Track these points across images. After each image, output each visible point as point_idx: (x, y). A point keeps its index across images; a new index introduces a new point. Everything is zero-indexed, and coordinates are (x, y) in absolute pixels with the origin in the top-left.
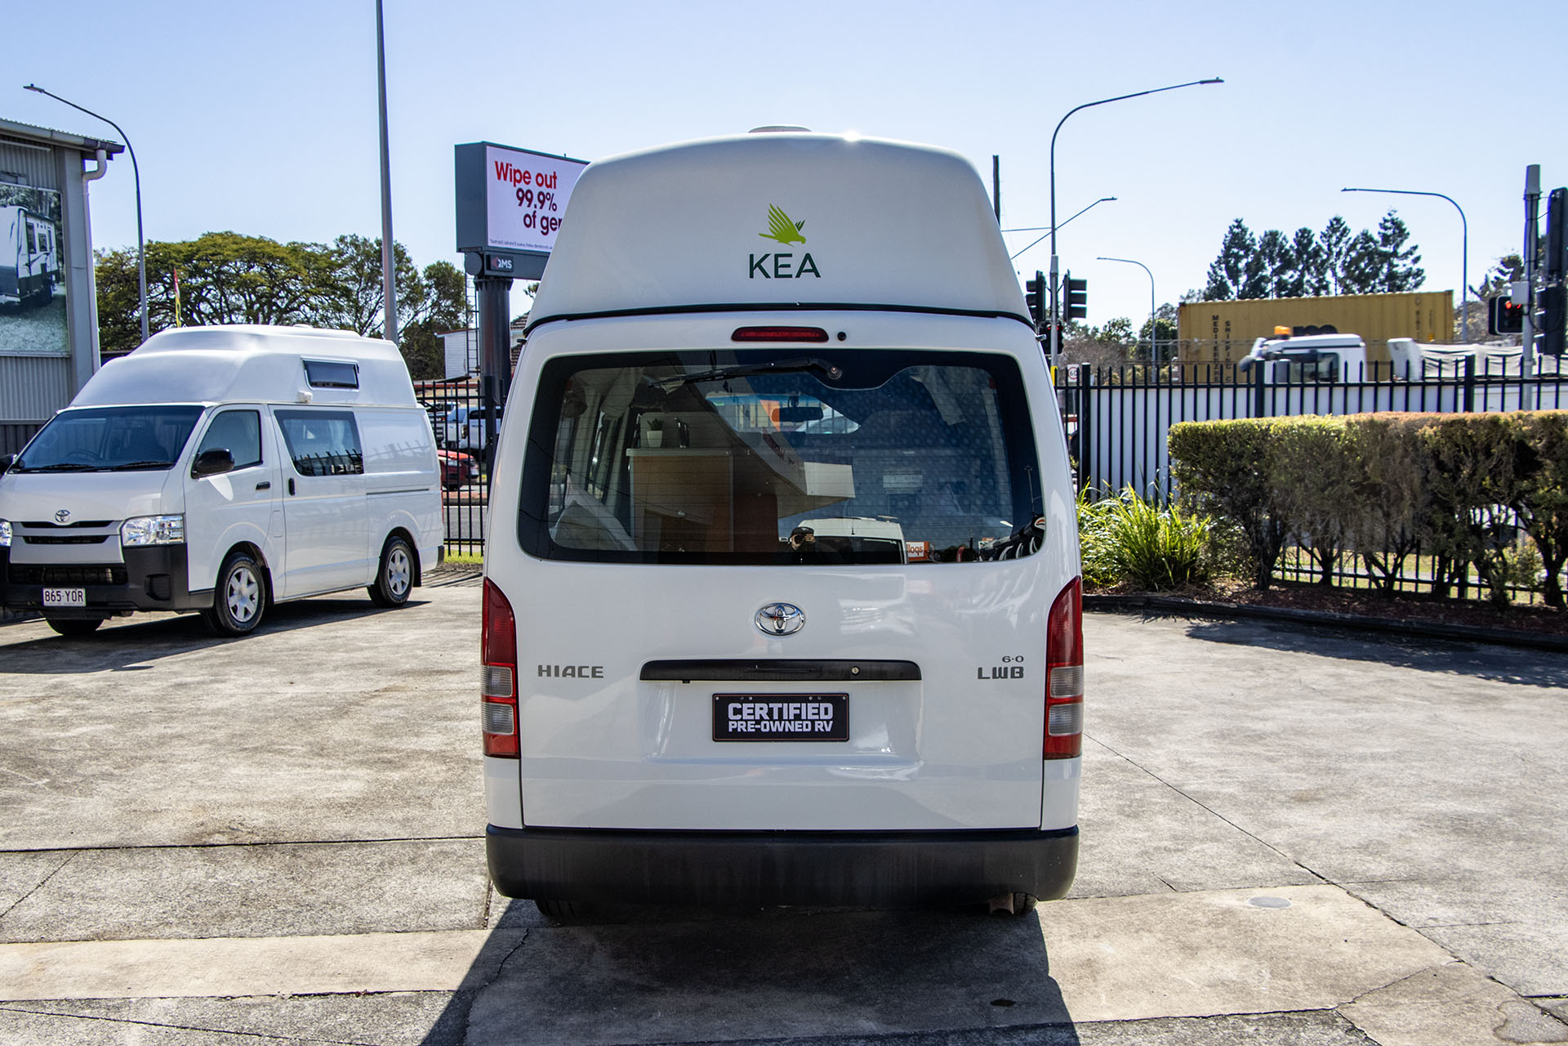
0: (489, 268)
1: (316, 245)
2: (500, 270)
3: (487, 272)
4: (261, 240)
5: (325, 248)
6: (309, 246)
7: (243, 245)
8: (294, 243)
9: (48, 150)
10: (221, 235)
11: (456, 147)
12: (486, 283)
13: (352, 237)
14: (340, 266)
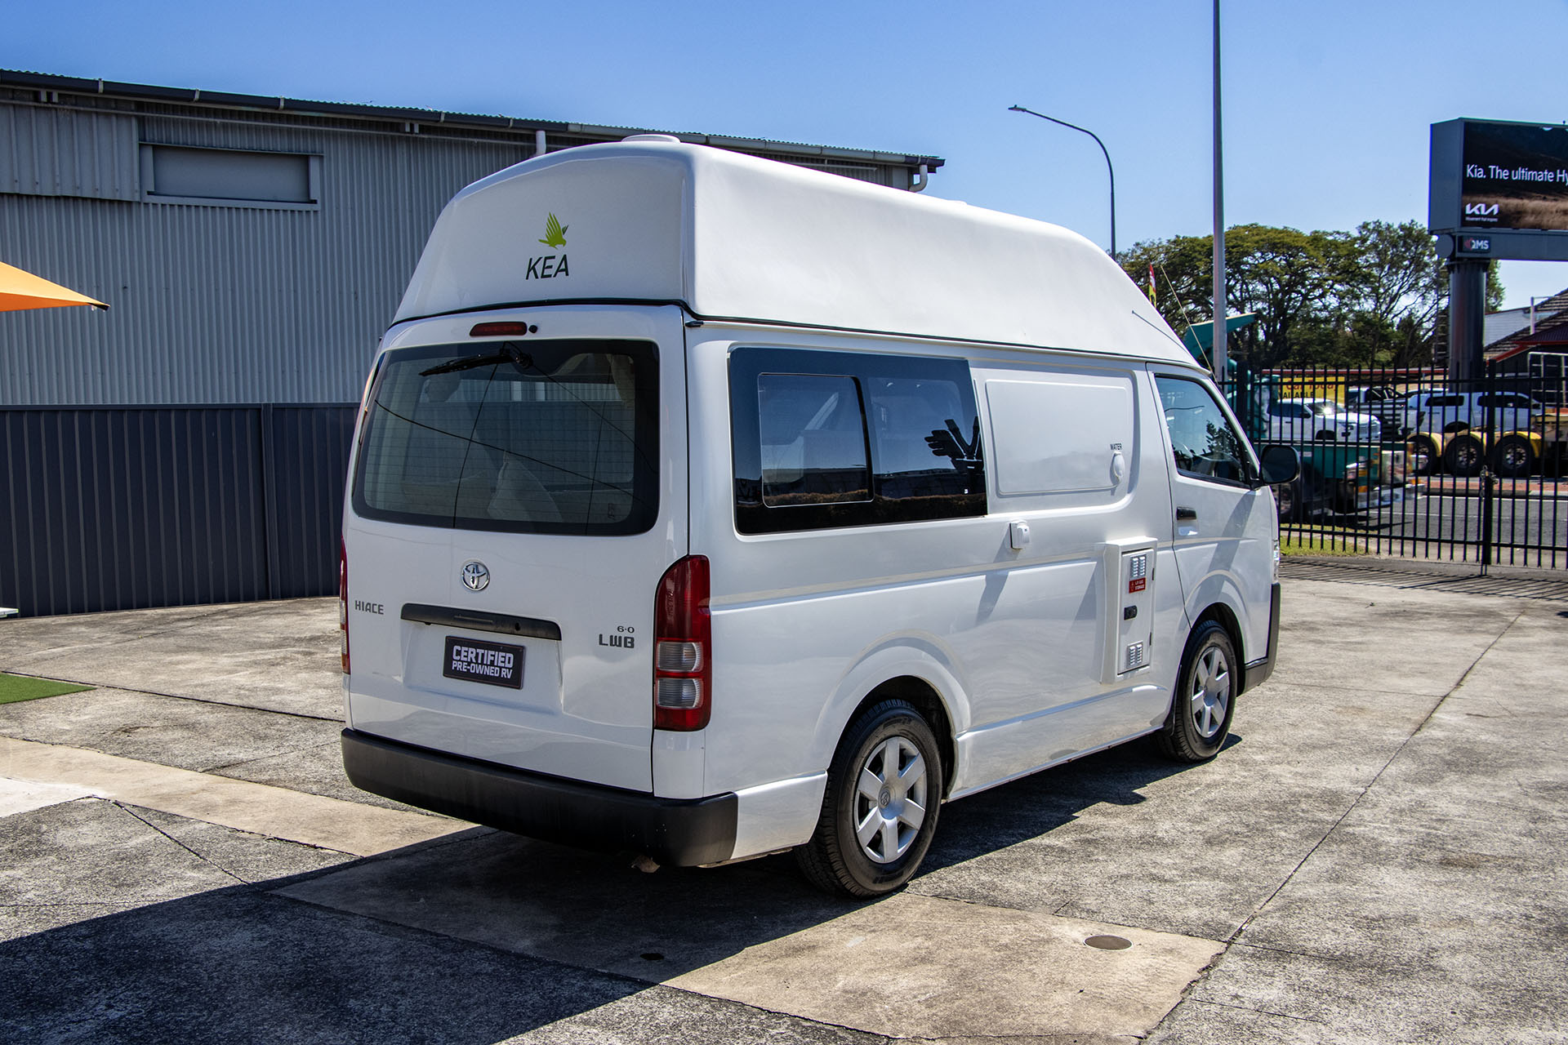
0: (1461, 250)
1: (1338, 233)
2: (1475, 251)
3: (1458, 254)
4: (1285, 231)
5: (1347, 235)
6: (1331, 234)
7: (1264, 237)
8: (1316, 232)
9: (875, 169)
10: (1246, 228)
11: (1432, 125)
12: (1458, 265)
13: (1375, 223)
14: (1363, 253)
